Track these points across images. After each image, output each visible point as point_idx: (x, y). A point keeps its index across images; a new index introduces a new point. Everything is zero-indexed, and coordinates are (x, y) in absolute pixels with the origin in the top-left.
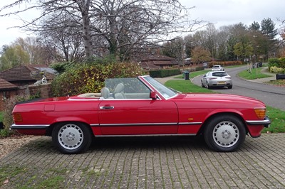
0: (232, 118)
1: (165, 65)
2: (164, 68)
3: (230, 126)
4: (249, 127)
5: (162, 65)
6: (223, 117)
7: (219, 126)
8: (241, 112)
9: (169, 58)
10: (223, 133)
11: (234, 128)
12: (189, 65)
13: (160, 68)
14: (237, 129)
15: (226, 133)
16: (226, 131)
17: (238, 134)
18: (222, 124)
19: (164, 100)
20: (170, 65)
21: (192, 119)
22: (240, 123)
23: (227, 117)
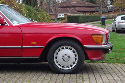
0: (71, 42)
1: (88, 12)
2: (87, 14)
3: (70, 50)
4: (87, 51)
5: (84, 12)
6: (63, 42)
7: (60, 50)
8: (80, 38)
9: (92, 4)
10: (63, 56)
11: (73, 52)
12: (111, 11)
13: (82, 15)
14: (76, 53)
15: (66, 57)
16: (66, 55)
17: (77, 57)
18: (63, 49)
19: (11, 26)
20: (93, 12)
21: (34, 43)
22: (79, 47)
23: (67, 42)
